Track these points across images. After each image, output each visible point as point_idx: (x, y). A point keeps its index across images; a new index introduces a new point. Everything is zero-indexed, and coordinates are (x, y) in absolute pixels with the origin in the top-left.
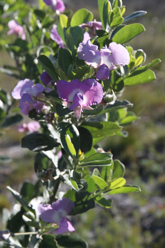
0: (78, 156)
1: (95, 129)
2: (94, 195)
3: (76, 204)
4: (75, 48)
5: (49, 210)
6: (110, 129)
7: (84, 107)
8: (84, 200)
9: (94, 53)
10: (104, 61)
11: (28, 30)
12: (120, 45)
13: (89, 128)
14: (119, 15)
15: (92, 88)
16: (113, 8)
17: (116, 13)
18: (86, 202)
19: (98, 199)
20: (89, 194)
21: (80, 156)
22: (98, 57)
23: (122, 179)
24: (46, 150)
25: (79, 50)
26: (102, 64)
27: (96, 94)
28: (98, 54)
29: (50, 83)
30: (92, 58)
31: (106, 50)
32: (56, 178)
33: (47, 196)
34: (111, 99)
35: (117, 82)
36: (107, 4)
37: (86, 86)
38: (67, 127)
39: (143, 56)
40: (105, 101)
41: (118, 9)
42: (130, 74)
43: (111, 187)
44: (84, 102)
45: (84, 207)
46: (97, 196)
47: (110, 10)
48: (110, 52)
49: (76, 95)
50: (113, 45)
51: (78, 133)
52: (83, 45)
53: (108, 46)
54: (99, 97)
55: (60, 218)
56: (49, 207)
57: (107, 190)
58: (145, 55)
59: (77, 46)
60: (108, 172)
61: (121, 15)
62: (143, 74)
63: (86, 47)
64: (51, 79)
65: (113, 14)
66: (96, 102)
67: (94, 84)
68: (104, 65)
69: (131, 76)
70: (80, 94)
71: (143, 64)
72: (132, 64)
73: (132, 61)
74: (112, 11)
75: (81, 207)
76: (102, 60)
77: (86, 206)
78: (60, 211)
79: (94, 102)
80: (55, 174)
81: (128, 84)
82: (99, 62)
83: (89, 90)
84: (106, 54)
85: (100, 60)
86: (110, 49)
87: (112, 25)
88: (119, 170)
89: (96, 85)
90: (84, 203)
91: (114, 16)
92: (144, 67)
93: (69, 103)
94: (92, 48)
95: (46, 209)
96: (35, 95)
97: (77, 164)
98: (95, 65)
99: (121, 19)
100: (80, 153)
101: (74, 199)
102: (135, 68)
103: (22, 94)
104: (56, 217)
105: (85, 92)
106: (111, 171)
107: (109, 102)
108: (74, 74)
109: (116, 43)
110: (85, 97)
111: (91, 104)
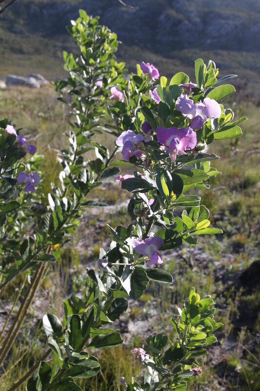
0: (170, 197)
1: (186, 176)
2: (181, 234)
3: (165, 241)
4: (174, 101)
5: (142, 244)
6: (199, 176)
7: (180, 151)
8: (172, 238)
9: (190, 106)
10: (198, 113)
11: (127, 95)
12: (213, 100)
13: (181, 175)
14: (213, 76)
15: (187, 135)
16: (208, 70)
17: (211, 74)
18: (175, 240)
19: (185, 237)
20: (177, 233)
21: (172, 197)
22: (194, 110)
23: (207, 220)
24: (141, 192)
25: (177, 103)
26: (197, 115)
27: (190, 141)
28: (194, 107)
29: (150, 132)
30: (188, 110)
31: (201, 104)
32: (149, 216)
33: (140, 234)
34: (203, 148)
35: (208, 136)
36: (203, 66)
37: (182, 134)
38: (162, 173)
39: (232, 114)
40: (197, 149)
41: (212, 71)
42: (219, 129)
43: (197, 228)
44: (180, 147)
45: (172, 244)
46: (184, 235)
47: (205, 72)
48: (204, 106)
49: (173, 140)
50: (207, 100)
51: (171, 178)
52: (181, 98)
53: (202, 101)
54: (193, 143)
55: (152, 251)
56: (143, 242)
57: (193, 230)
58: (233, 113)
59: (176, 100)
60: (194, 215)
61: (215, 76)
62: (231, 129)
63: (183, 100)
64: (151, 128)
65: (208, 75)
66: (190, 148)
67: (189, 131)
68: (198, 116)
69: (220, 131)
70: (176, 139)
71: (231, 121)
72: (222, 120)
73: (222, 117)
74: (207, 72)
75: (170, 244)
76: (197, 112)
77: (174, 243)
78: (152, 245)
79: (188, 148)
80: (149, 213)
81: (217, 138)
82: (194, 113)
83: (185, 137)
84: (200, 107)
85: (195, 112)
86: (204, 104)
87: (206, 85)
88: (204, 214)
89: (191, 132)
90: (172, 241)
91: (209, 77)
92: (232, 123)
93: (167, 147)
94: (188, 102)
95: (140, 243)
96: (136, 143)
97: (170, 204)
98: (190, 116)
99: (215, 79)
100: (173, 194)
101: (164, 237)
102: (225, 124)
103: (125, 142)
104: (148, 250)
105: (181, 138)
106: (198, 214)
107: (200, 150)
108: (172, 123)
109: (209, 99)
110: (180, 142)
111: (186, 150)
